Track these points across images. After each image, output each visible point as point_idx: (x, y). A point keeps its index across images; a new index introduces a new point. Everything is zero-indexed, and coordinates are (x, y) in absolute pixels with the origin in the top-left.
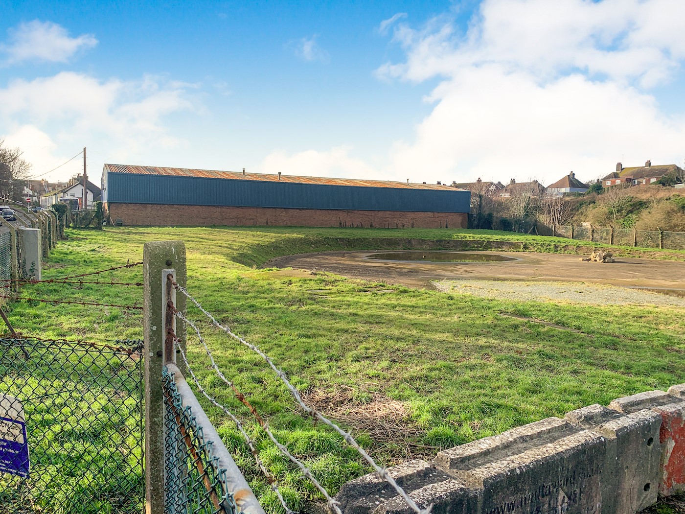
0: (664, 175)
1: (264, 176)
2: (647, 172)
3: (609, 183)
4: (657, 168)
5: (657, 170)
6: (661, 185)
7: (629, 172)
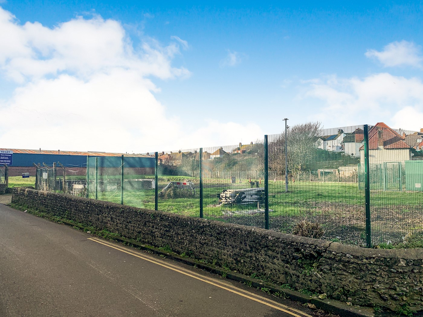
1: (51, 151)
2: (251, 147)
3: (235, 152)
7: (244, 147)
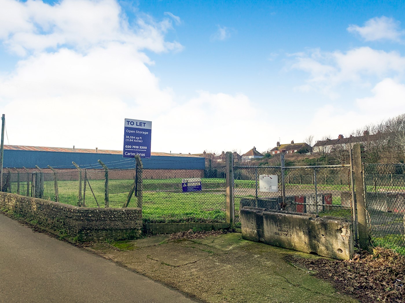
0: (300, 148)
1: (86, 150)
2: (292, 146)
3: (274, 153)
4: (297, 144)
5: (297, 146)
6: (299, 154)
7: (283, 147)
